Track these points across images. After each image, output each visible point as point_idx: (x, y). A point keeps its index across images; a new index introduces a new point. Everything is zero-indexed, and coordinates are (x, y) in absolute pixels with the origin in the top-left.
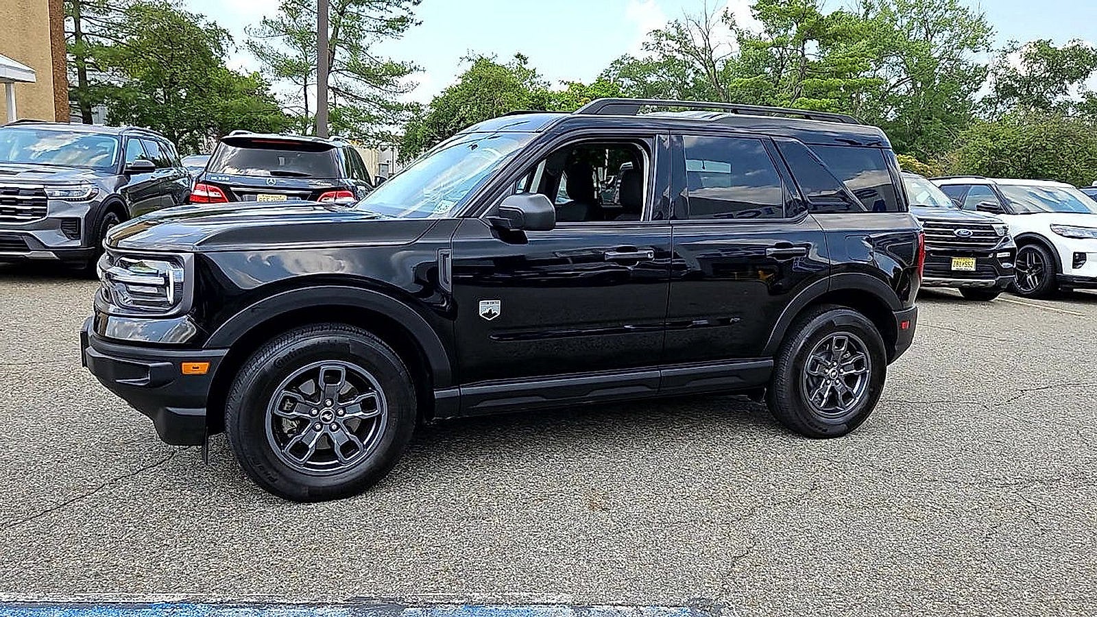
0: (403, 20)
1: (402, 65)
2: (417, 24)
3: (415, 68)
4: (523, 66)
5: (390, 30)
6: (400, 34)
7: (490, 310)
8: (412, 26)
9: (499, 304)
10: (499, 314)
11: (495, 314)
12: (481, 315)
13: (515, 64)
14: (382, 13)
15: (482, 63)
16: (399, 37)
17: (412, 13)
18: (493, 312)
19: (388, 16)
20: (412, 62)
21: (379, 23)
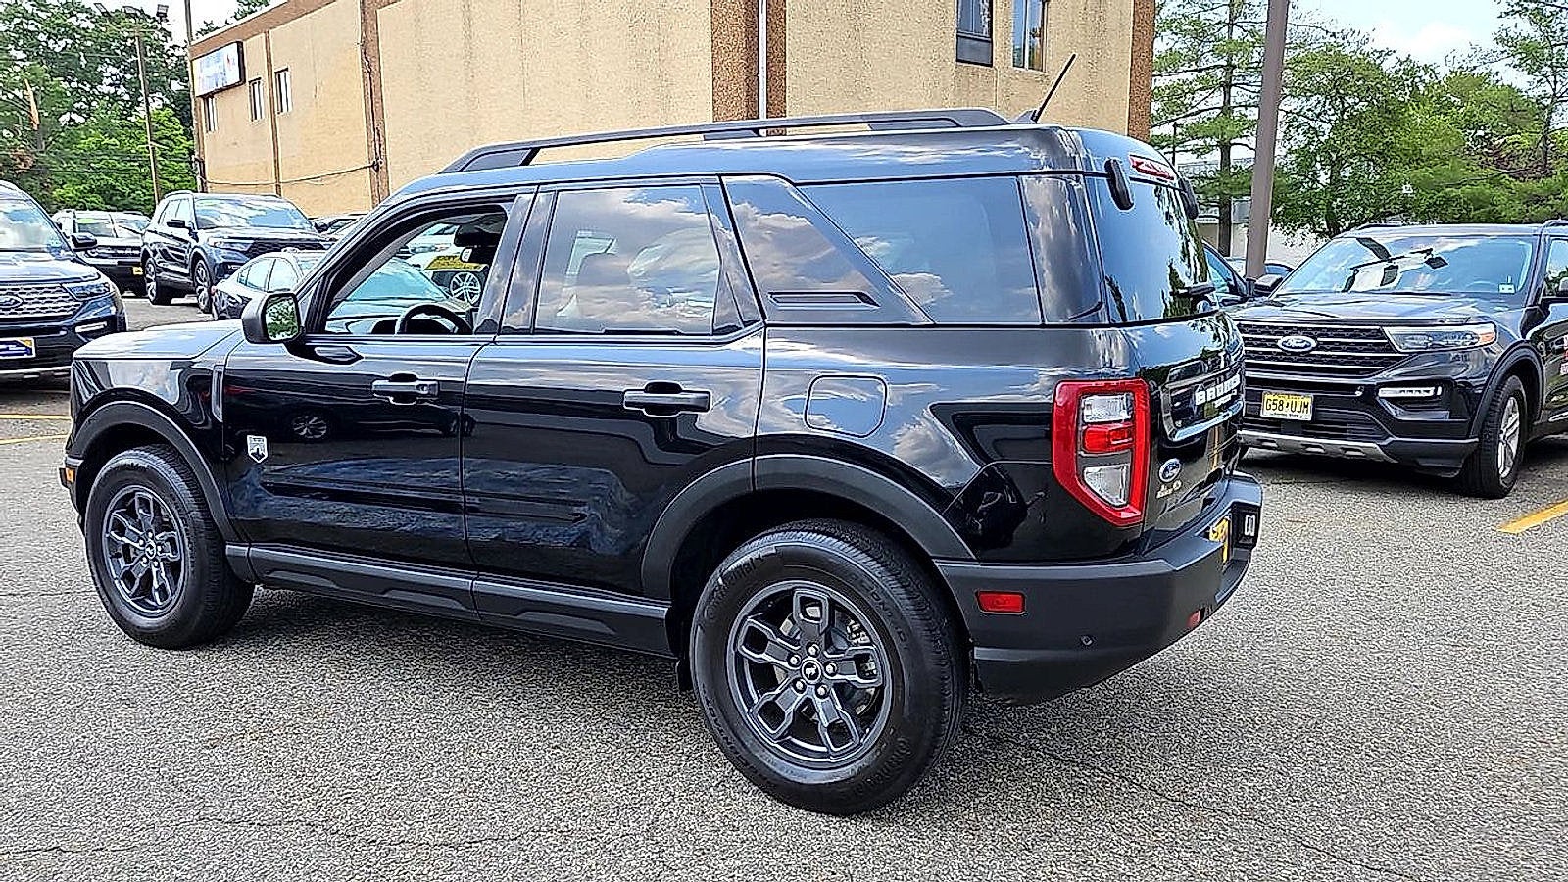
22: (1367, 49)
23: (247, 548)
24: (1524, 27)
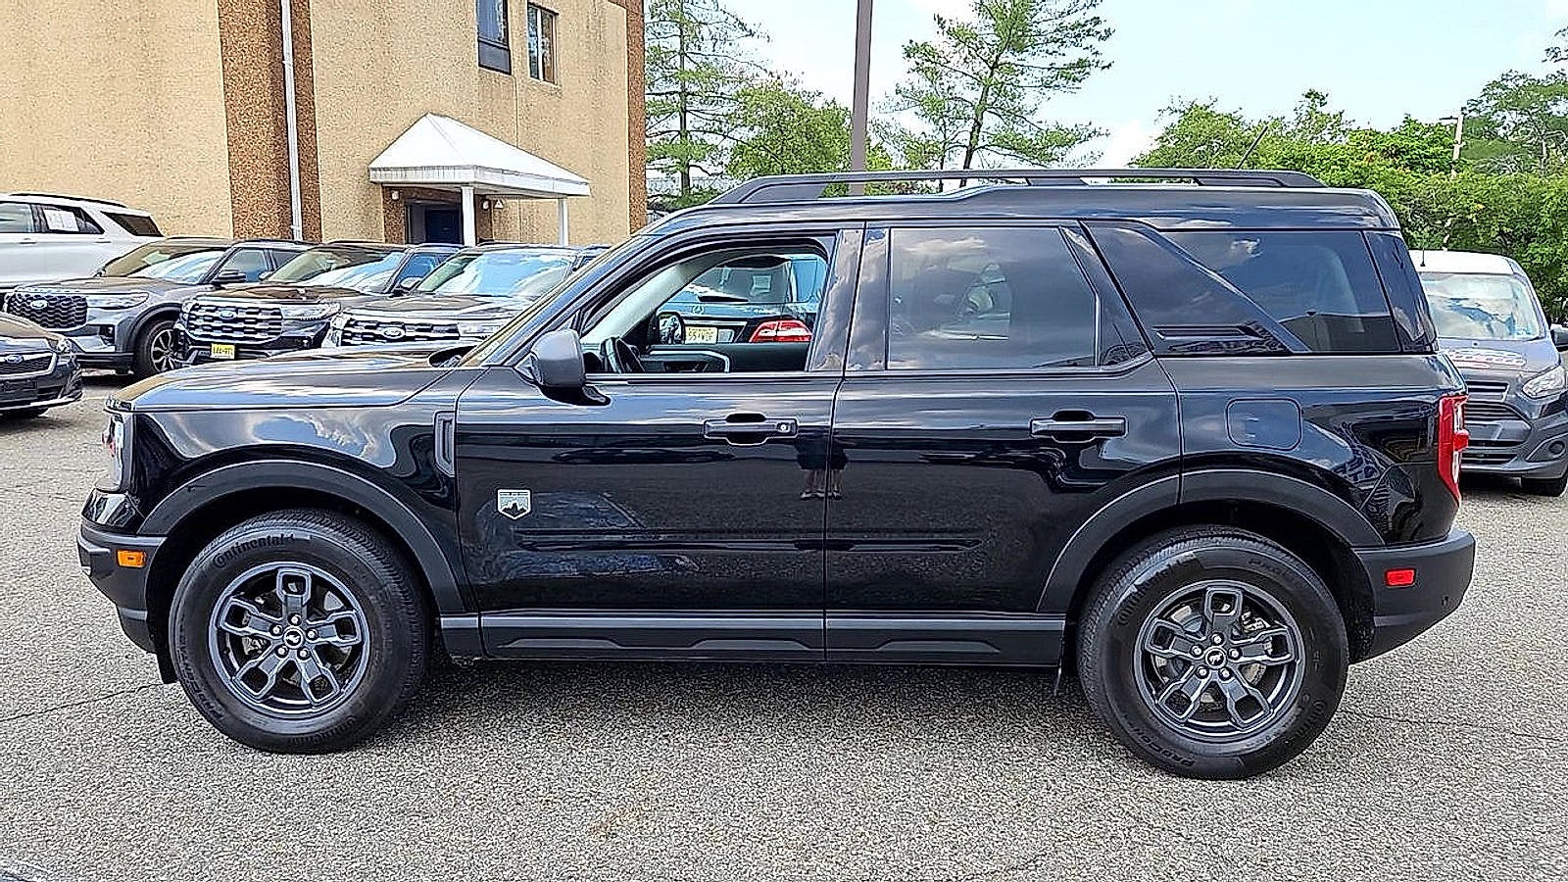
0: (1081, 64)
1: (1075, 129)
2: (1103, 68)
3: (1095, 132)
4: (1319, 109)
5: (1062, 81)
6: (1077, 84)
7: (515, 505)
8: (1094, 71)
9: (529, 496)
10: (528, 511)
11: (523, 510)
12: (500, 511)
13: (1305, 108)
14: (1051, 59)
15: (1195, 114)
16: (1073, 91)
17: (1097, 53)
18: (519, 508)
19: (1060, 62)
20: (1090, 124)
21: (1046, 73)
22: (799, 88)
23: (477, 619)
24: (922, 83)
